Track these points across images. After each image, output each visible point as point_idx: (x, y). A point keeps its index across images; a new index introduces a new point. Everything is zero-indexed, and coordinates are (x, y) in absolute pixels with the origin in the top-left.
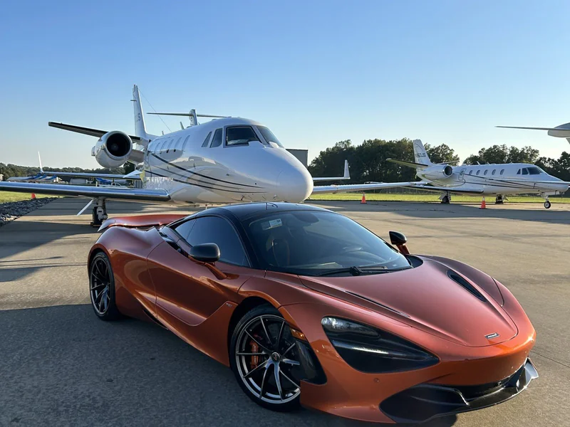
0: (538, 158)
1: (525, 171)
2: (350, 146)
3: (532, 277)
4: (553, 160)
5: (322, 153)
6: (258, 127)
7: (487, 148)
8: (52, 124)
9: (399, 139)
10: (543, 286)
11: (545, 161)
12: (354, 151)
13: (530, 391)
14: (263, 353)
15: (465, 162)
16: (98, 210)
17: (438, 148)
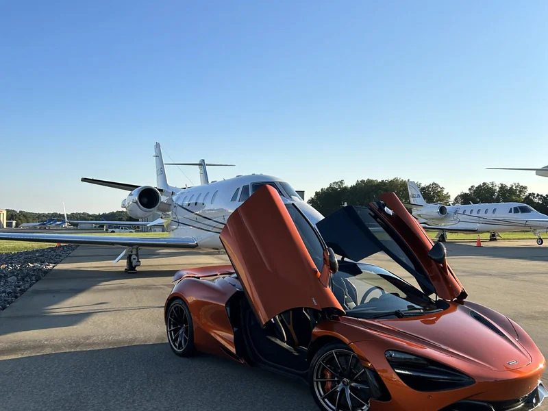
0: (527, 194)
1: (516, 210)
2: (344, 186)
3: (533, 314)
4: (541, 196)
5: (317, 193)
6: (280, 183)
7: (476, 185)
8: (85, 180)
9: (391, 179)
10: (544, 321)
11: (534, 197)
12: (348, 191)
13: (543, 408)
14: (336, 379)
15: (456, 199)
16: (132, 258)
17: (428, 187)
